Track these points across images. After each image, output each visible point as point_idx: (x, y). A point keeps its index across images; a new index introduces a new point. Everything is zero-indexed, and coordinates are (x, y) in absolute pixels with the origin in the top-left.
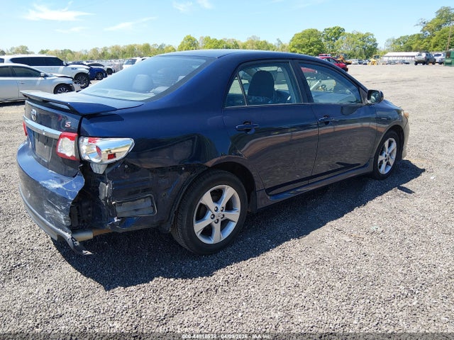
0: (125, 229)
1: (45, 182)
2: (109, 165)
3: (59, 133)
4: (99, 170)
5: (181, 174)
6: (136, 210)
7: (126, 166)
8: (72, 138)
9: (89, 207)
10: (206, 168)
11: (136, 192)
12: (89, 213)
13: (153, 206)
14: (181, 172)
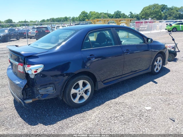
0: (43, 99)
1: (14, 81)
2: (36, 75)
3: (18, 63)
4: (32, 77)
5: (64, 77)
6: (47, 91)
7: (42, 75)
8: (22, 65)
9: (30, 90)
10: (74, 74)
11: (46, 85)
12: (30, 93)
13: (54, 90)
14: (64, 76)
